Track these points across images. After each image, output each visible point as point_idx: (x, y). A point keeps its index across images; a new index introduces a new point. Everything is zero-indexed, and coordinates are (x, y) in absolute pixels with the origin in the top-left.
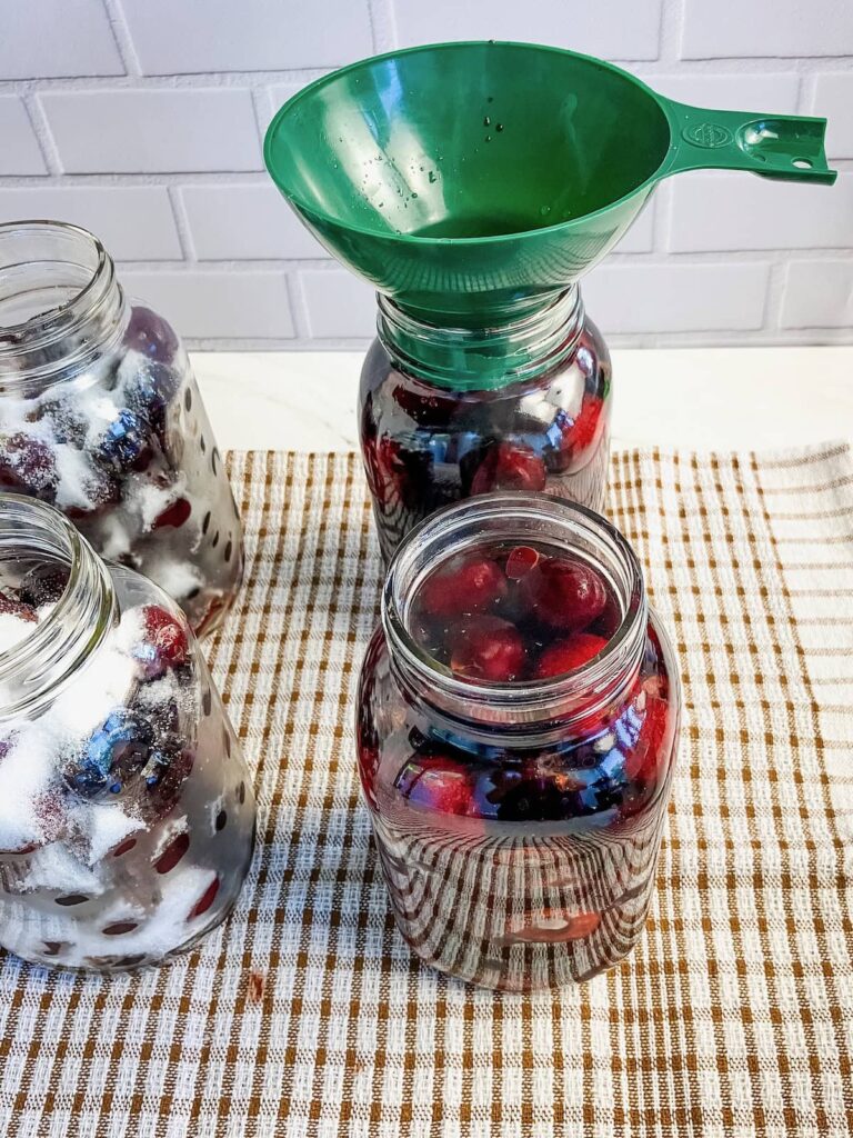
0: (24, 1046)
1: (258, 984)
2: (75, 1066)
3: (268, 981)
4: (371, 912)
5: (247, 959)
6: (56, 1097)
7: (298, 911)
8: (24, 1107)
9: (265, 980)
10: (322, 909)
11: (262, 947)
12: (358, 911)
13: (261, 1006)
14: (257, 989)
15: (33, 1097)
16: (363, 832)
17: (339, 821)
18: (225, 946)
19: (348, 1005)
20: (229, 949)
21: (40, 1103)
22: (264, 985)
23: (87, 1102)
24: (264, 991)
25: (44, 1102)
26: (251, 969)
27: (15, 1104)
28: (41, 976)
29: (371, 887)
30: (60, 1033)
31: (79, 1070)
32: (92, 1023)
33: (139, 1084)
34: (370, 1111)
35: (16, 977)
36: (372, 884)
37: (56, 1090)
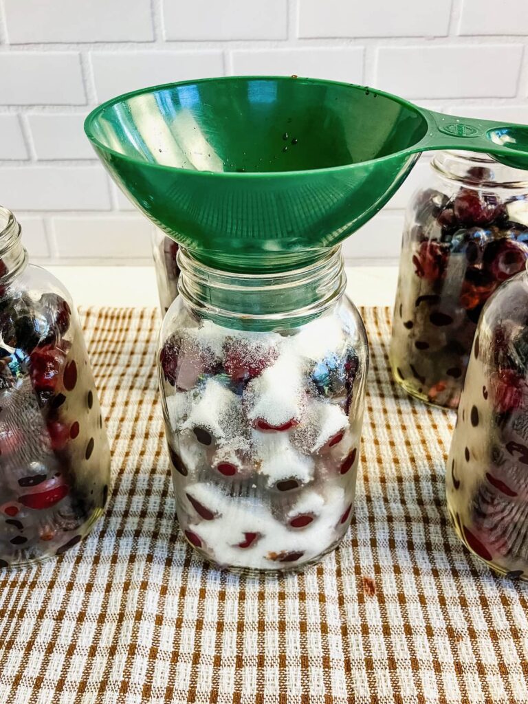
0: (212, 624)
1: (371, 585)
2: (253, 637)
3: (376, 583)
4: (433, 542)
5: (358, 570)
6: (243, 658)
7: (385, 540)
8: (220, 665)
9: (374, 583)
10: (400, 539)
11: (366, 562)
12: (424, 541)
13: (375, 598)
14: (369, 587)
15: (226, 658)
16: (412, 496)
17: (394, 490)
18: (338, 562)
19: (437, 598)
20: (342, 564)
21: (232, 662)
22: (374, 585)
23: (268, 661)
24: (376, 589)
25: (235, 661)
26: (362, 575)
27: (214, 663)
28: (215, 580)
29: (429, 526)
30: (237, 616)
31: (257, 640)
32: (259, 609)
33: (303, 648)
34: (476, 668)
35: (199, 579)
36: (430, 525)
37: (242, 653)
